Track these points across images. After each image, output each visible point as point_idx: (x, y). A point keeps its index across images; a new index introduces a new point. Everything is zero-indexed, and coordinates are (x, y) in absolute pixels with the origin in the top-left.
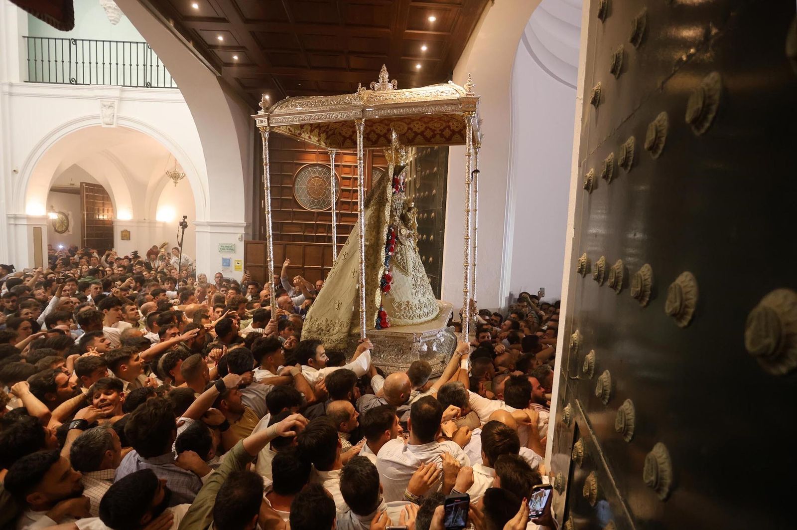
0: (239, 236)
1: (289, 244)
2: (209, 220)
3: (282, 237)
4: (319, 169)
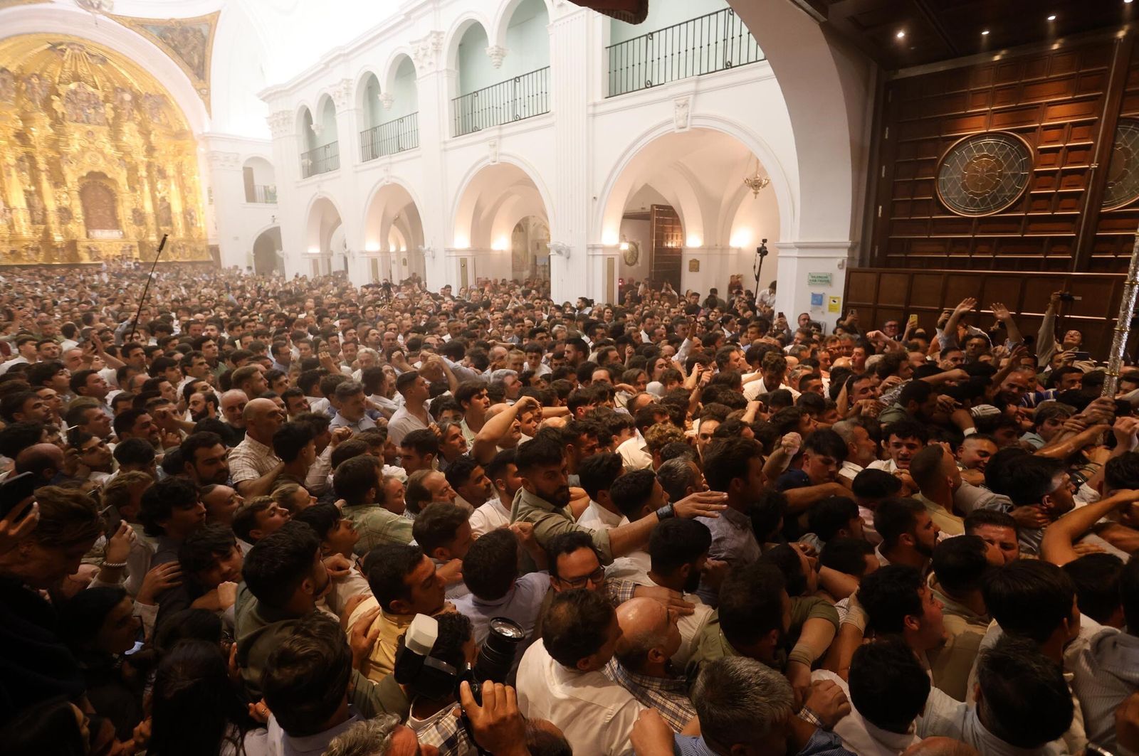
0: (839, 261)
1: (919, 273)
2: (797, 240)
3: (908, 262)
4: (991, 141)
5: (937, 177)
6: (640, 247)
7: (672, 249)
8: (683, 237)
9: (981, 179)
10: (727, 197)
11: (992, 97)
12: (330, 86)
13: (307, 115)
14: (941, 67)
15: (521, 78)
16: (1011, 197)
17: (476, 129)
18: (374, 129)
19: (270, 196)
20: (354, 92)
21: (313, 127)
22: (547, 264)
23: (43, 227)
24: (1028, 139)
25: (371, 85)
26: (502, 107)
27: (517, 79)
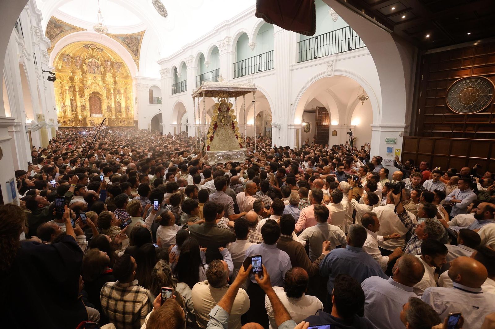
0: (400, 133)
1: (439, 139)
2: (381, 124)
3: (433, 134)
4: (473, 80)
5: (447, 96)
6: (311, 125)
7: (325, 126)
8: (330, 121)
9: (469, 97)
10: (349, 104)
11: (473, 61)
12: (185, 58)
13: (176, 70)
14: (449, 48)
15: (262, 55)
16: (484, 106)
17: (243, 76)
18: (201, 75)
19: (159, 101)
20: (194, 60)
21: (177, 74)
22: (270, 131)
23: (75, 112)
24: (492, 79)
25: (201, 58)
26: (254, 66)
27: (260, 55)
